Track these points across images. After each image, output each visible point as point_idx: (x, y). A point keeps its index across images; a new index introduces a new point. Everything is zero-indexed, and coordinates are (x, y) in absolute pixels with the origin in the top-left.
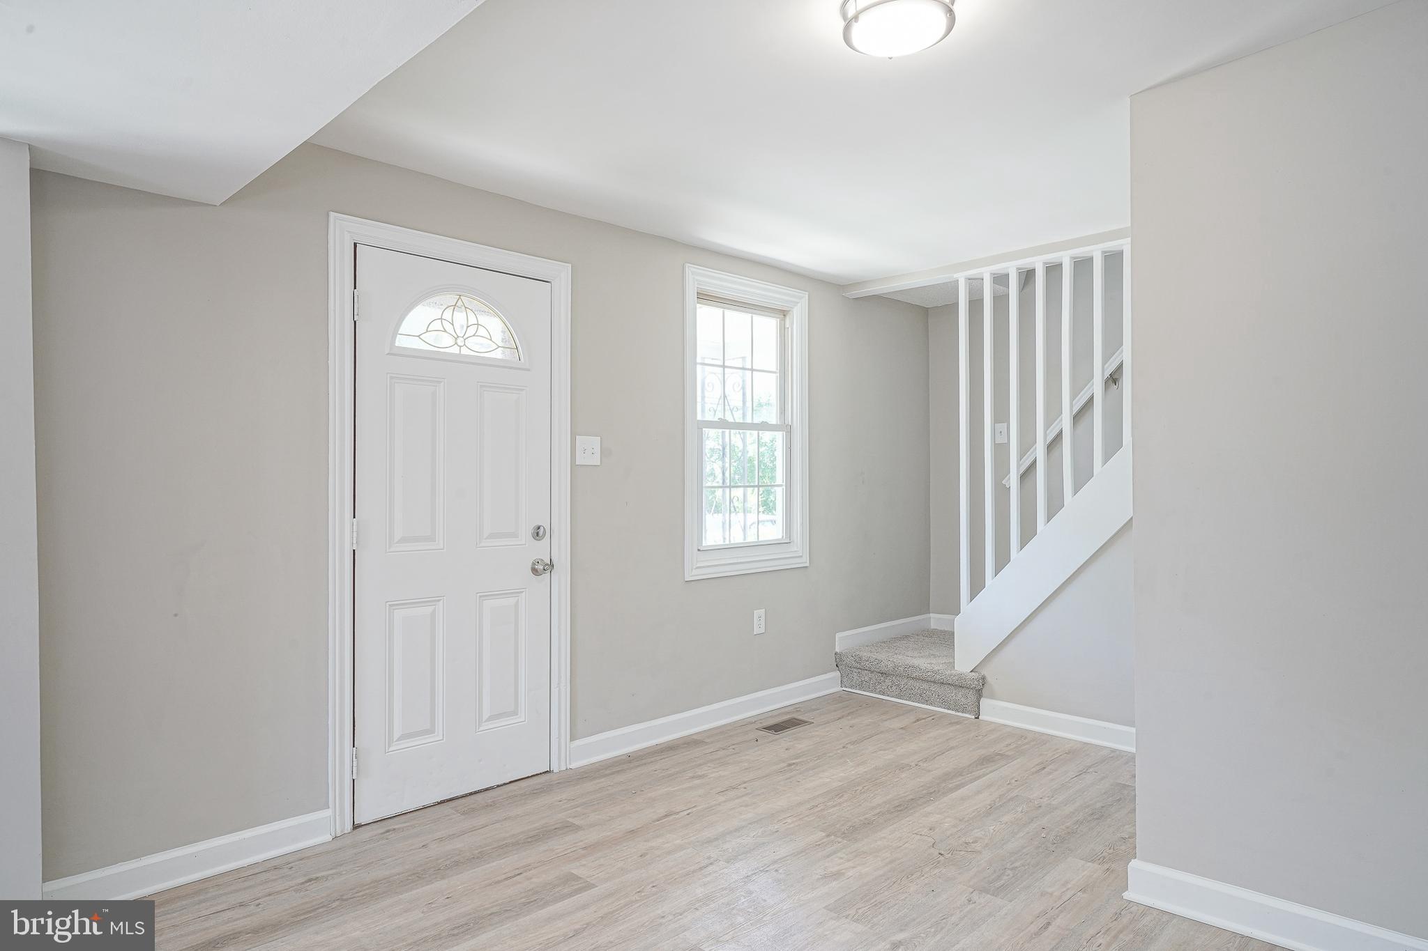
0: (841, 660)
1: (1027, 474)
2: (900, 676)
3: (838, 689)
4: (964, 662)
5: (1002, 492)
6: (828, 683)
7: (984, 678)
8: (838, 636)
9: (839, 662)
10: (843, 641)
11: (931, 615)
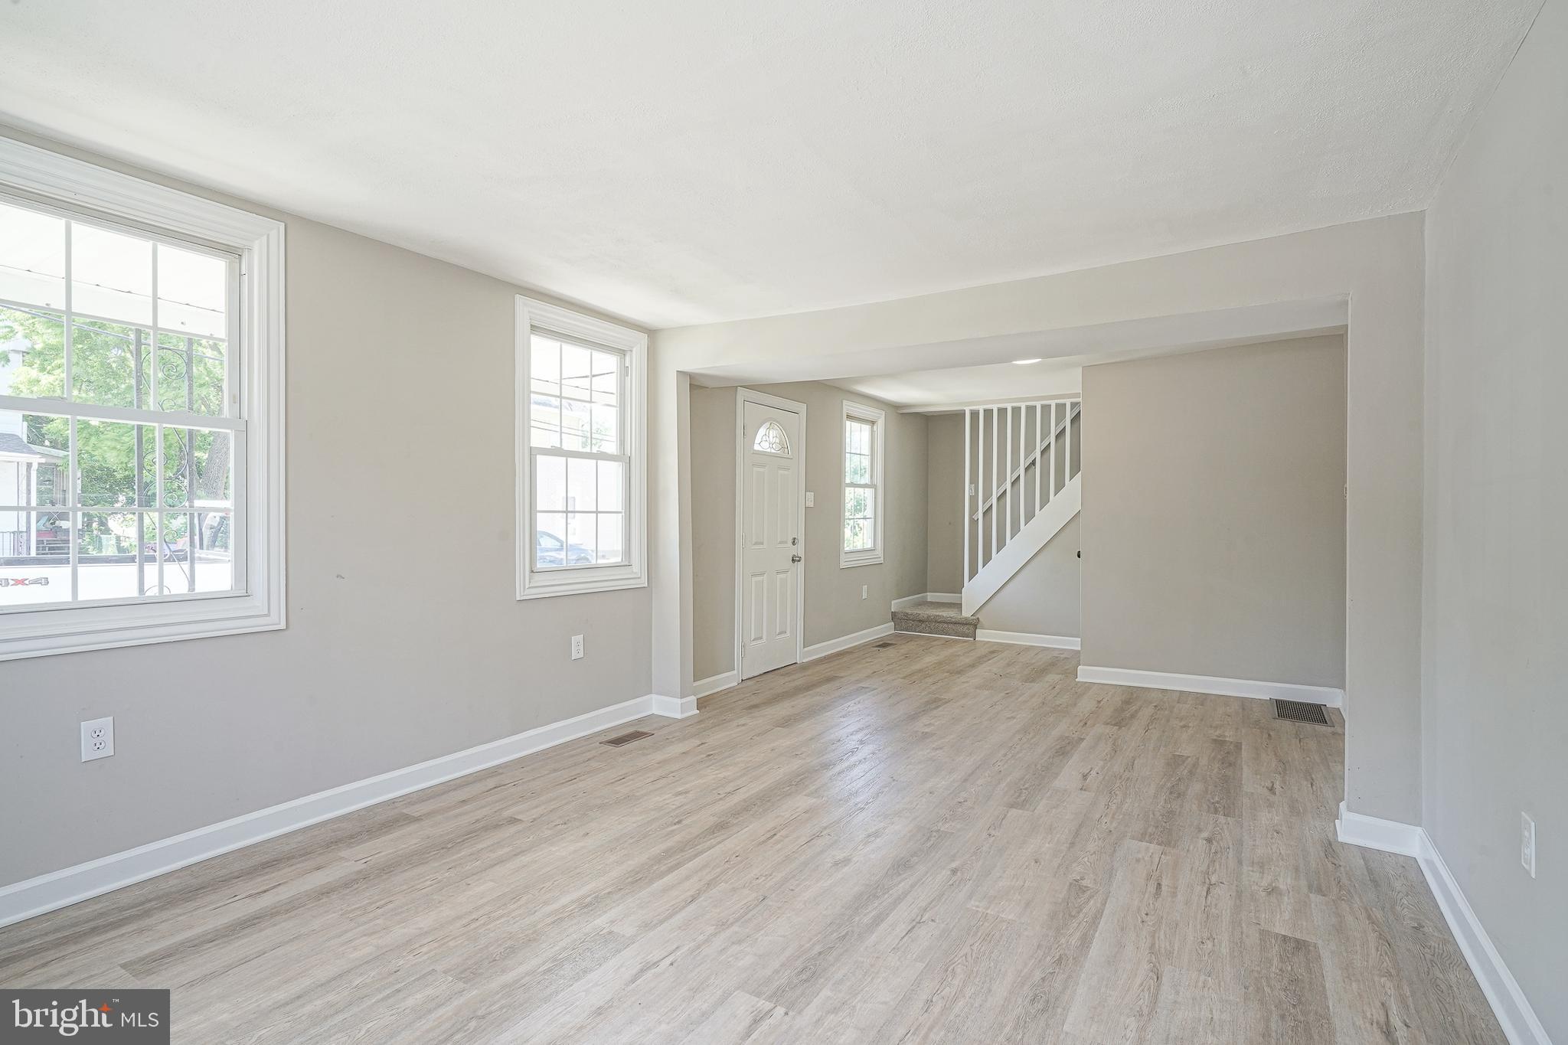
0: (895, 616)
1: (988, 512)
2: (931, 621)
3: (894, 632)
4: (967, 613)
5: (974, 523)
6: (886, 629)
7: (978, 619)
8: (893, 602)
9: (894, 616)
10: (895, 605)
11: (928, 593)
